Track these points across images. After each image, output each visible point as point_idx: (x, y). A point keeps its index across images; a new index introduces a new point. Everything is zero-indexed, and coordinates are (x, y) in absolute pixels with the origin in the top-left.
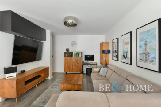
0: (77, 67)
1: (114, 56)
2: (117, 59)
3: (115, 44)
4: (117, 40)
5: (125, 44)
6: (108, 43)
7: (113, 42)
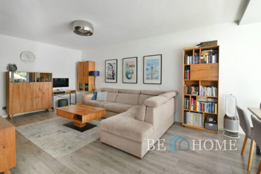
0: (42, 100)
1: (109, 78)
2: (115, 81)
3: (111, 65)
4: (115, 61)
5: (130, 66)
6: (94, 63)
7: (107, 62)
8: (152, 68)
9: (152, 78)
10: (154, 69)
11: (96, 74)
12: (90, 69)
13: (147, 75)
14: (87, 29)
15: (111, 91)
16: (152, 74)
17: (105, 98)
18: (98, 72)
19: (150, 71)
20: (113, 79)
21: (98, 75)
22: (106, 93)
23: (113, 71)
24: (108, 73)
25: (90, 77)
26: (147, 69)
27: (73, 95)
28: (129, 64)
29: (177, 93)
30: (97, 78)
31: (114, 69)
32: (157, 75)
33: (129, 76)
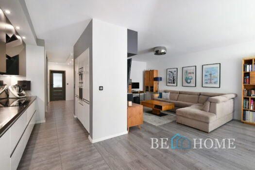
1: (170, 83)
2: (175, 84)
3: (172, 73)
4: (176, 70)
5: (189, 73)
6: (157, 71)
7: (168, 70)
8: (211, 74)
9: (211, 83)
10: (212, 75)
11: (159, 79)
12: (155, 76)
13: (206, 80)
14: (163, 51)
15: (172, 92)
16: (211, 80)
17: (168, 97)
18: (161, 78)
19: (209, 77)
20: (174, 83)
21: (161, 80)
22: (169, 94)
23: (174, 77)
24: (169, 78)
25: (154, 82)
26: (206, 76)
27: (141, 94)
28: (189, 72)
29: (236, 96)
30: (160, 82)
31: (174, 75)
32: (216, 80)
33: (189, 81)
